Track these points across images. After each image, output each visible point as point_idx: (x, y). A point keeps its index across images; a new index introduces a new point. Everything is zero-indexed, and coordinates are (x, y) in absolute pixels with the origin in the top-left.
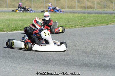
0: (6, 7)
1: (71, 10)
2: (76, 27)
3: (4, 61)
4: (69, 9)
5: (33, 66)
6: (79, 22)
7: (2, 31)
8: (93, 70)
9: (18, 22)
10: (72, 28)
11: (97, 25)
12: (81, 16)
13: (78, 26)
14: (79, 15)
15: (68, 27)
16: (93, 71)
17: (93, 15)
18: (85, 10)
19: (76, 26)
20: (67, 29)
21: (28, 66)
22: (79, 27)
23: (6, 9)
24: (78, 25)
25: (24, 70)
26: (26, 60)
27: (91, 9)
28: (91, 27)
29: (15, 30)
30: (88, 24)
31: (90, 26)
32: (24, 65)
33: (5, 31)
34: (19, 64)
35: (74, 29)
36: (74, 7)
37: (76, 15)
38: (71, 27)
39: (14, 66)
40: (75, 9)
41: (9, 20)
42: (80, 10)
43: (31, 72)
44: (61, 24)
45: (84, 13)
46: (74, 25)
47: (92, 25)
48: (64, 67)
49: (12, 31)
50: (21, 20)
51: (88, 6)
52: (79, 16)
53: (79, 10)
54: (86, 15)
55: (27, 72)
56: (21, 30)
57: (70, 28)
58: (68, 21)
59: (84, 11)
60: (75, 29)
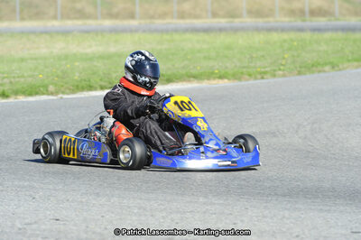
0: (55, 17)
1: (260, 22)
2: (274, 76)
3: (51, 187)
4: (254, 20)
5: (141, 199)
6: (284, 58)
7: (43, 94)
8: (328, 208)
9: (95, 63)
10: (262, 78)
11: (341, 67)
12: (292, 40)
13: (281, 72)
14: (285, 36)
15: (250, 75)
16: (329, 211)
17: (327, 35)
18: (304, 21)
19: (275, 71)
20: (248, 80)
21: (125, 201)
22: (284, 76)
23: (56, 24)
24: (282, 68)
25: (113, 213)
26: (118, 180)
27: (324, 16)
28: (322, 74)
29: (83, 89)
30: (313, 66)
31: (320, 72)
32: (113, 196)
33: (52, 94)
34: (98, 193)
35: (269, 81)
36: (270, 13)
37: (275, 36)
38: (259, 76)
39: (82, 202)
40: (271, 19)
41: (66, 57)
42: (287, 19)
43: (134, 218)
44: (228, 65)
45: (301, 30)
46: (268, 69)
47: (327, 68)
48: (238, 200)
49: (73, 92)
50: (102, 57)
51: (313, 7)
52: (285, 41)
53: (285, 20)
54: (307, 36)
55: (120, 219)
56: (102, 88)
57: (256, 79)
58: (252, 57)
59: (299, 23)
60: (272, 80)
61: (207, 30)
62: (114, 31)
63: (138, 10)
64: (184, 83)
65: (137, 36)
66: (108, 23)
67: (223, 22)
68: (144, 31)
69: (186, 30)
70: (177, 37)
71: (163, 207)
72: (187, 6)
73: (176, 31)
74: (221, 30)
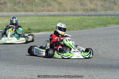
2: (73, 30)
10: (69, 31)
14: (79, 18)
19: (73, 28)
23: (7, 13)
24: (76, 27)
35: (71, 31)
36: (77, 10)
37: (76, 18)
43: (17, 72)
45: (84, 16)
51: (91, 8)
52: (79, 19)
53: (80, 12)
59: (85, 13)
61: (54, 16)
62: (25, 16)
63: (34, 9)
64: (44, 32)
65: (31, 18)
66: (23, 13)
67: (60, 13)
68: (34, 16)
69: (47, 16)
70: (44, 18)
71: (27, 69)
72: (50, 8)
73: (44, 16)
74: (59, 16)
